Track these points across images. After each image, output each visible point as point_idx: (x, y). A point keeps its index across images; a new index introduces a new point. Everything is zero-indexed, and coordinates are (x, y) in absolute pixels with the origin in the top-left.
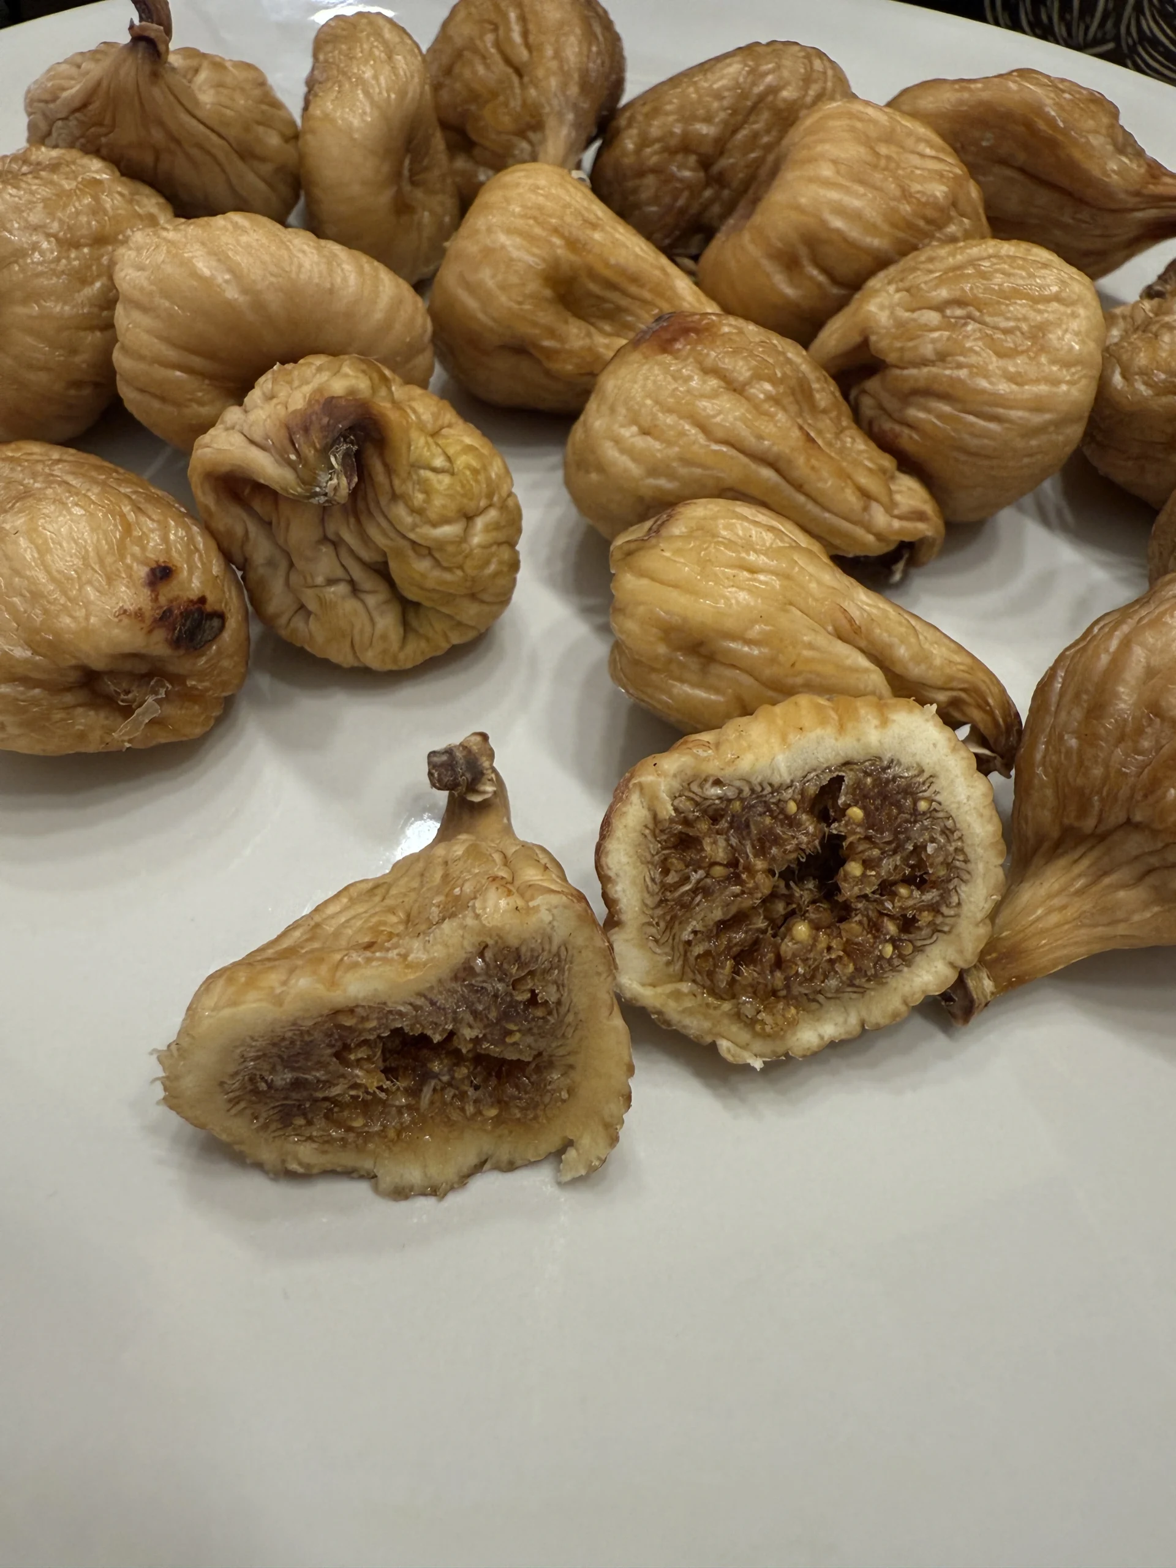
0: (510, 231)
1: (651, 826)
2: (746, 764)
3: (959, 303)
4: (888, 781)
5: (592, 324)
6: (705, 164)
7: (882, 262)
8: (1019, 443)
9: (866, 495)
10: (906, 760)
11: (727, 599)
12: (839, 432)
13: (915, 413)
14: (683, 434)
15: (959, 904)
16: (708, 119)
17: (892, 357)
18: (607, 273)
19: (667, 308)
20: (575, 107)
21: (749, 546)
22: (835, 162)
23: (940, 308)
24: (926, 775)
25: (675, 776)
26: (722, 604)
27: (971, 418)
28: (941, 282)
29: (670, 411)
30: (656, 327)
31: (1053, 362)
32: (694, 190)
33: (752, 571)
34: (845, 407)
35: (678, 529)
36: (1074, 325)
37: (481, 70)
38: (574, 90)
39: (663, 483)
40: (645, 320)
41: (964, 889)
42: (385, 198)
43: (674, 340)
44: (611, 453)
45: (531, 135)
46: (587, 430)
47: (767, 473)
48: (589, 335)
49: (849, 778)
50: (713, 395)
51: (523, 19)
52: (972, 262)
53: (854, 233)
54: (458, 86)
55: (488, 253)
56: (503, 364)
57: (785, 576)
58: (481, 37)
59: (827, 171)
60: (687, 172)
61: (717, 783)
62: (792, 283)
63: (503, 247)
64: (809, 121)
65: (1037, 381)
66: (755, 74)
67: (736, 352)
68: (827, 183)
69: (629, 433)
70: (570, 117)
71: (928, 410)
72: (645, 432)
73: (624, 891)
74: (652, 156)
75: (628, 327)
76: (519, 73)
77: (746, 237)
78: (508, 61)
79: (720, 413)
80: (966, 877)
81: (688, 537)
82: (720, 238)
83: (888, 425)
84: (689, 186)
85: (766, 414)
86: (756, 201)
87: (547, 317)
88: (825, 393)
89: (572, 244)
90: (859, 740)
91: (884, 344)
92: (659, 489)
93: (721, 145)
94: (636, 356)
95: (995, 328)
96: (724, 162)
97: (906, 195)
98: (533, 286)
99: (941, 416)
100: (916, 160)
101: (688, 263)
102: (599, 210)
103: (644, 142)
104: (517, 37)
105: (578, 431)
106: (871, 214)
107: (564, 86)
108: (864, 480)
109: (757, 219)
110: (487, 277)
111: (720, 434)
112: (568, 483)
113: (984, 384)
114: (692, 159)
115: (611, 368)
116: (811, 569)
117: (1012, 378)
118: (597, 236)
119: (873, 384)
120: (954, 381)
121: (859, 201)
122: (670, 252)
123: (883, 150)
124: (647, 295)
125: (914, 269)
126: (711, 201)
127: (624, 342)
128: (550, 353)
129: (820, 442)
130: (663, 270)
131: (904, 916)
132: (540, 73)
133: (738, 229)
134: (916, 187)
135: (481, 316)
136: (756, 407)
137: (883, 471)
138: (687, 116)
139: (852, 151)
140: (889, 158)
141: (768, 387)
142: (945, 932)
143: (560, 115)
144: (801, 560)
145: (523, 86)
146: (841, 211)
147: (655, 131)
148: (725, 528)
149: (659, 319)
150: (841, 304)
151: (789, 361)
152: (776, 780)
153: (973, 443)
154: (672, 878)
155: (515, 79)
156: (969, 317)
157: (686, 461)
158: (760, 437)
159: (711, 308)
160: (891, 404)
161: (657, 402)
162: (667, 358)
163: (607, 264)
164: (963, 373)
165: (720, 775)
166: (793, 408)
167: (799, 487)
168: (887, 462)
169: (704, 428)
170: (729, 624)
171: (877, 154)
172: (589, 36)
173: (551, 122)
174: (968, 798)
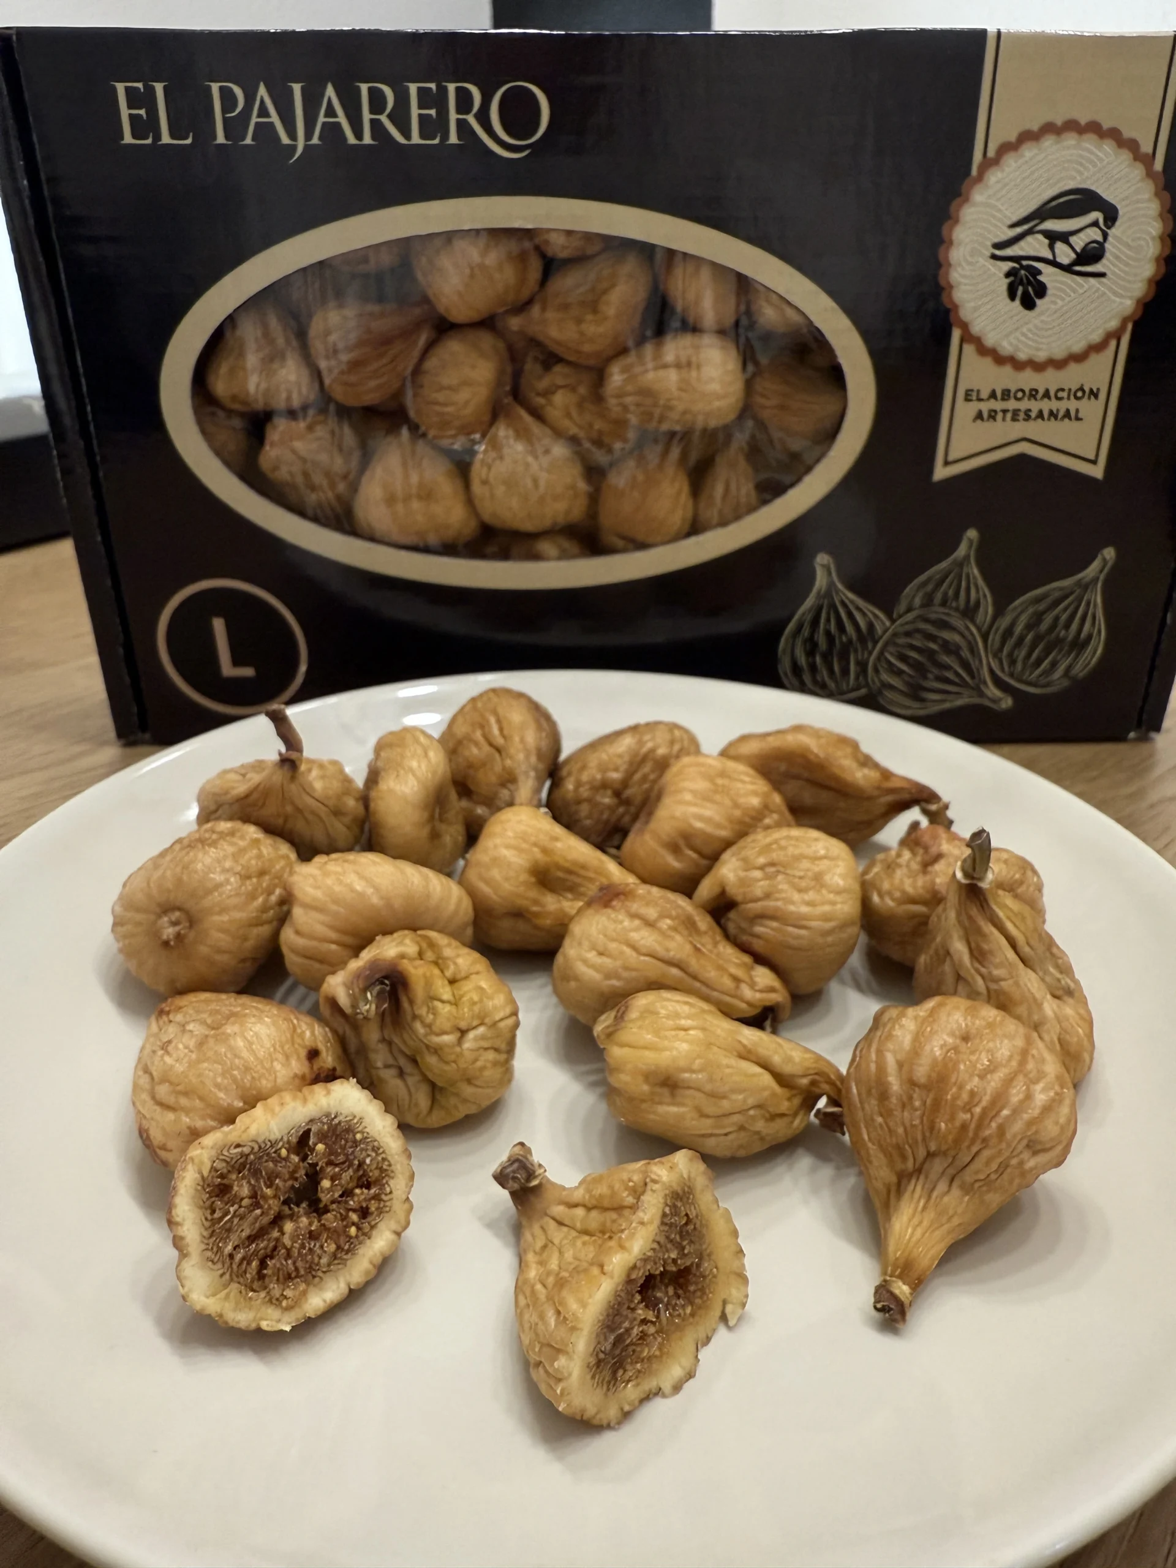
0: (508, 847)
1: (201, 1183)
2: (253, 1131)
3: (772, 864)
4: (337, 1125)
5: (561, 895)
6: (617, 794)
7: (728, 844)
8: (820, 940)
9: (737, 980)
10: (345, 1112)
11: (677, 1049)
12: (716, 944)
13: (759, 929)
14: (622, 953)
15: (391, 1192)
16: (616, 770)
17: (739, 898)
18: (567, 865)
19: (605, 881)
20: (536, 769)
21: (677, 1015)
22: (692, 791)
23: (762, 868)
24: (358, 1118)
25: (212, 1148)
26: (675, 1053)
27: (790, 929)
28: (760, 853)
29: (613, 940)
30: (601, 894)
31: (830, 892)
32: (612, 809)
33: (686, 1030)
34: (718, 930)
35: (633, 1014)
36: (839, 870)
37: (475, 751)
38: (533, 759)
39: (615, 983)
40: (592, 890)
41: (392, 1182)
42: (425, 832)
43: (611, 900)
44: (582, 969)
45: (509, 785)
46: (565, 956)
47: (674, 971)
48: (559, 901)
49: (314, 1128)
50: (636, 930)
51: (499, 721)
52: (776, 842)
53: (709, 829)
54: (461, 760)
55: (496, 861)
56: (506, 924)
57: (704, 1029)
58: (474, 731)
59: (688, 797)
60: (607, 800)
61: (238, 1146)
62: (678, 861)
63: (505, 857)
64: (674, 769)
65: (823, 904)
66: (641, 743)
67: (648, 904)
68: (689, 804)
69: (591, 956)
70: (532, 774)
71: (766, 927)
72: (601, 954)
73: (188, 1230)
74: (585, 792)
75: (583, 894)
76: (498, 750)
77: (647, 837)
78: (491, 745)
79: (642, 938)
80: (392, 1175)
81: (642, 1017)
82: (631, 837)
83: (745, 938)
84: (610, 808)
85: (669, 936)
86: (650, 814)
87: (533, 893)
88: (704, 922)
89: (545, 851)
90: (316, 1105)
91: (735, 891)
92: (613, 986)
93: (625, 783)
94: (590, 911)
95: (794, 876)
96: (628, 793)
97: (736, 805)
98: (524, 877)
99: (772, 929)
100: (739, 785)
101: (613, 851)
102: (558, 830)
103: (579, 784)
104: (496, 731)
105: (559, 959)
106: (717, 818)
107: (527, 757)
108: (733, 970)
109: (653, 825)
110: (496, 874)
111: (644, 951)
112: (556, 992)
113: (792, 908)
114: (609, 792)
115: (576, 919)
116: (715, 1022)
117: (809, 904)
118: (559, 845)
119: (732, 915)
120: (777, 909)
121: (709, 811)
122: (601, 847)
123: (720, 781)
124: (592, 875)
125: (745, 847)
126: (623, 816)
127: (581, 904)
128: (536, 915)
129: (704, 950)
130: (600, 861)
131: (362, 1207)
132: (512, 751)
133: (641, 831)
134: (742, 800)
135: (494, 897)
136: (662, 933)
137: (745, 965)
138: (603, 768)
139: (701, 785)
140: (723, 786)
141: (668, 921)
142: (387, 1212)
143: (526, 773)
144: (709, 1018)
145: (502, 760)
146: (700, 818)
147: (585, 777)
148: (663, 1007)
149: (601, 889)
150: (708, 869)
151: (679, 906)
152: (273, 1138)
153: (794, 943)
154: (217, 1215)
155: (497, 755)
156: (778, 872)
157: (626, 968)
158: (668, 950)
159: (631, 879)
160: (744, 925)
161: (605, 936)
162: (609, 911)
163: (567, 861)
164: (779, 904)
165: (238, 1141)
166: (686, 933)
167: (695, 978)
168: (747, 959)
169: (634, 947)
170: (682, 1063)
171: (715, 784)
172: (539, 728)
173: (521, 779)
174: (384, 1127)
